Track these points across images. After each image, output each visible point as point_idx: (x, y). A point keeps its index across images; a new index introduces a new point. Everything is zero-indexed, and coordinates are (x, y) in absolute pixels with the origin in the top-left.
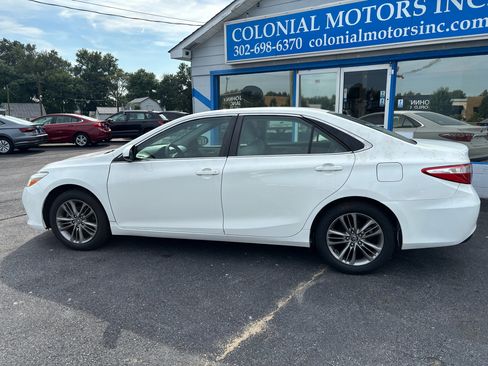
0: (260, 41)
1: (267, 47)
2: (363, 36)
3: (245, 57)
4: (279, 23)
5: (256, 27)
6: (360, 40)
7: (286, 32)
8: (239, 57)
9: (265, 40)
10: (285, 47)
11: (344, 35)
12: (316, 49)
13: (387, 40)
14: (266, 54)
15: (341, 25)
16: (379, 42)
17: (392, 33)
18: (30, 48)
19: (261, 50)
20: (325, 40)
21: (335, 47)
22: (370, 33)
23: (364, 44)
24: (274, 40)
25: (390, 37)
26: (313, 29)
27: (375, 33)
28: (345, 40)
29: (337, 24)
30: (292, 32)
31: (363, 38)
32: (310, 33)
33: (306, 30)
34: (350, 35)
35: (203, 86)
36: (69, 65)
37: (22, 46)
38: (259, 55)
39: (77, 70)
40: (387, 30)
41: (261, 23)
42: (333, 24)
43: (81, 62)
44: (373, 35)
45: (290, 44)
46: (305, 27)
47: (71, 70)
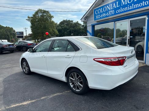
0: (102, 13)
1: (104, 15)
2: (134, 6)
3: (99, 19)
4: (107, 6)
5: (101, 9)
6: (133, 8)
7: (109, 9)
8: (97, 19)
9: (104, 12)
10: (109, 14)
11: (127, 7)
12: (118, 13)
13: (143, 7)
14: (104, 17)
15: (126, 3)
16: (139, 8)
17: (144, 4)
18: (72, 21)
19: (103, 16)
20: (121, 10)
21: (125, 12)
22: (136, 5)
23: (134, 9)
24: (106, 12)
25: (143, 5)
26: (117, 6)
27: (138, 4)
28: (128, 9)
29: (125, 3)
30: (111, 9)
31: (134, 7)
32: (117, 8)
33: (115, 7)
34: (129, 6)
35: (90, 29)
36: (81, 25)
37: (70, 21)
38: (102, 18)
39: (83, 26)
40: (142, 3)
41: (103, 7)
42: (124, 4)
43: (84, 23)
44: (137, 5)
45: (111, 13)
46: (115, 6)
47: (82, 26)
